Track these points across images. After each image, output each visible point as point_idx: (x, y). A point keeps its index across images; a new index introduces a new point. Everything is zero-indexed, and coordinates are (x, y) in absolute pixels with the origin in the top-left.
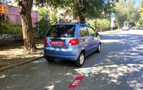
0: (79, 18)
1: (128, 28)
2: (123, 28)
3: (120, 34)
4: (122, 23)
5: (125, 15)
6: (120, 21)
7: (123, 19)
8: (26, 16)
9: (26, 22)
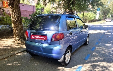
0: (68, 11)
1: (111, 20)
2: (107, 20)
3: (104, 25)
4: (105, 16)
5: (109, 9)
6: (104, 14)
7: (106, 12)
8: (14, 7)
9: (15, 13)
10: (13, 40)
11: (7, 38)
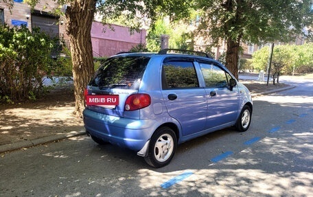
8: (78, 38)
9: (78, 50)
10: (73, 109)
11: (64, 105)
